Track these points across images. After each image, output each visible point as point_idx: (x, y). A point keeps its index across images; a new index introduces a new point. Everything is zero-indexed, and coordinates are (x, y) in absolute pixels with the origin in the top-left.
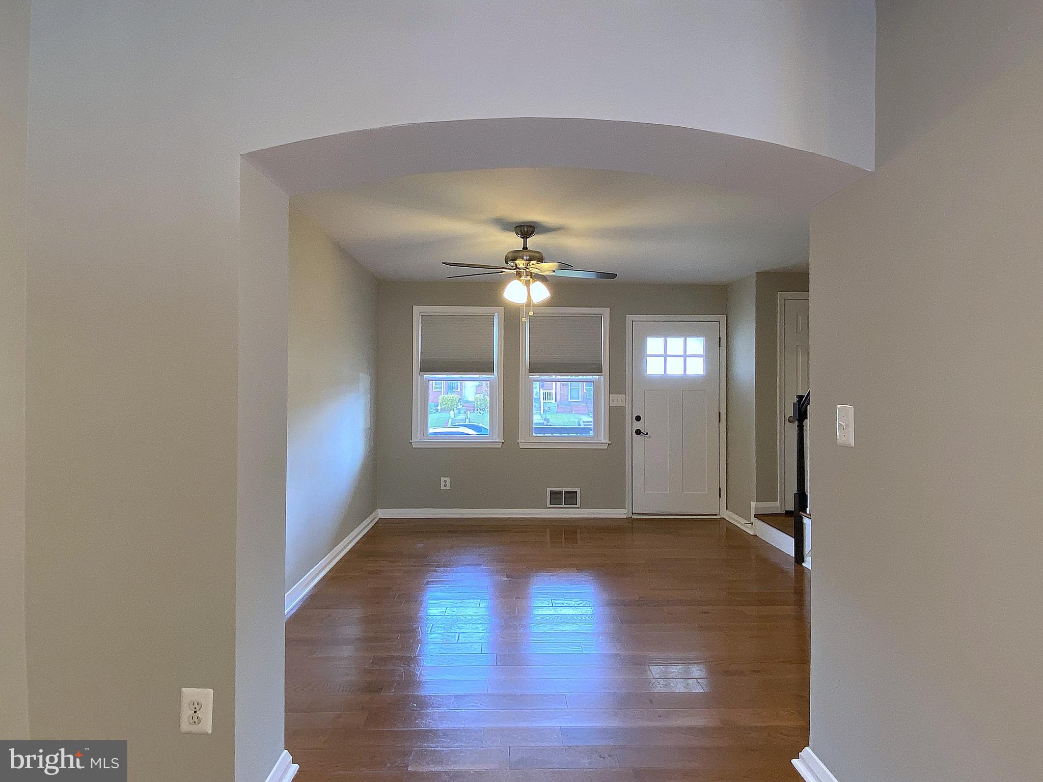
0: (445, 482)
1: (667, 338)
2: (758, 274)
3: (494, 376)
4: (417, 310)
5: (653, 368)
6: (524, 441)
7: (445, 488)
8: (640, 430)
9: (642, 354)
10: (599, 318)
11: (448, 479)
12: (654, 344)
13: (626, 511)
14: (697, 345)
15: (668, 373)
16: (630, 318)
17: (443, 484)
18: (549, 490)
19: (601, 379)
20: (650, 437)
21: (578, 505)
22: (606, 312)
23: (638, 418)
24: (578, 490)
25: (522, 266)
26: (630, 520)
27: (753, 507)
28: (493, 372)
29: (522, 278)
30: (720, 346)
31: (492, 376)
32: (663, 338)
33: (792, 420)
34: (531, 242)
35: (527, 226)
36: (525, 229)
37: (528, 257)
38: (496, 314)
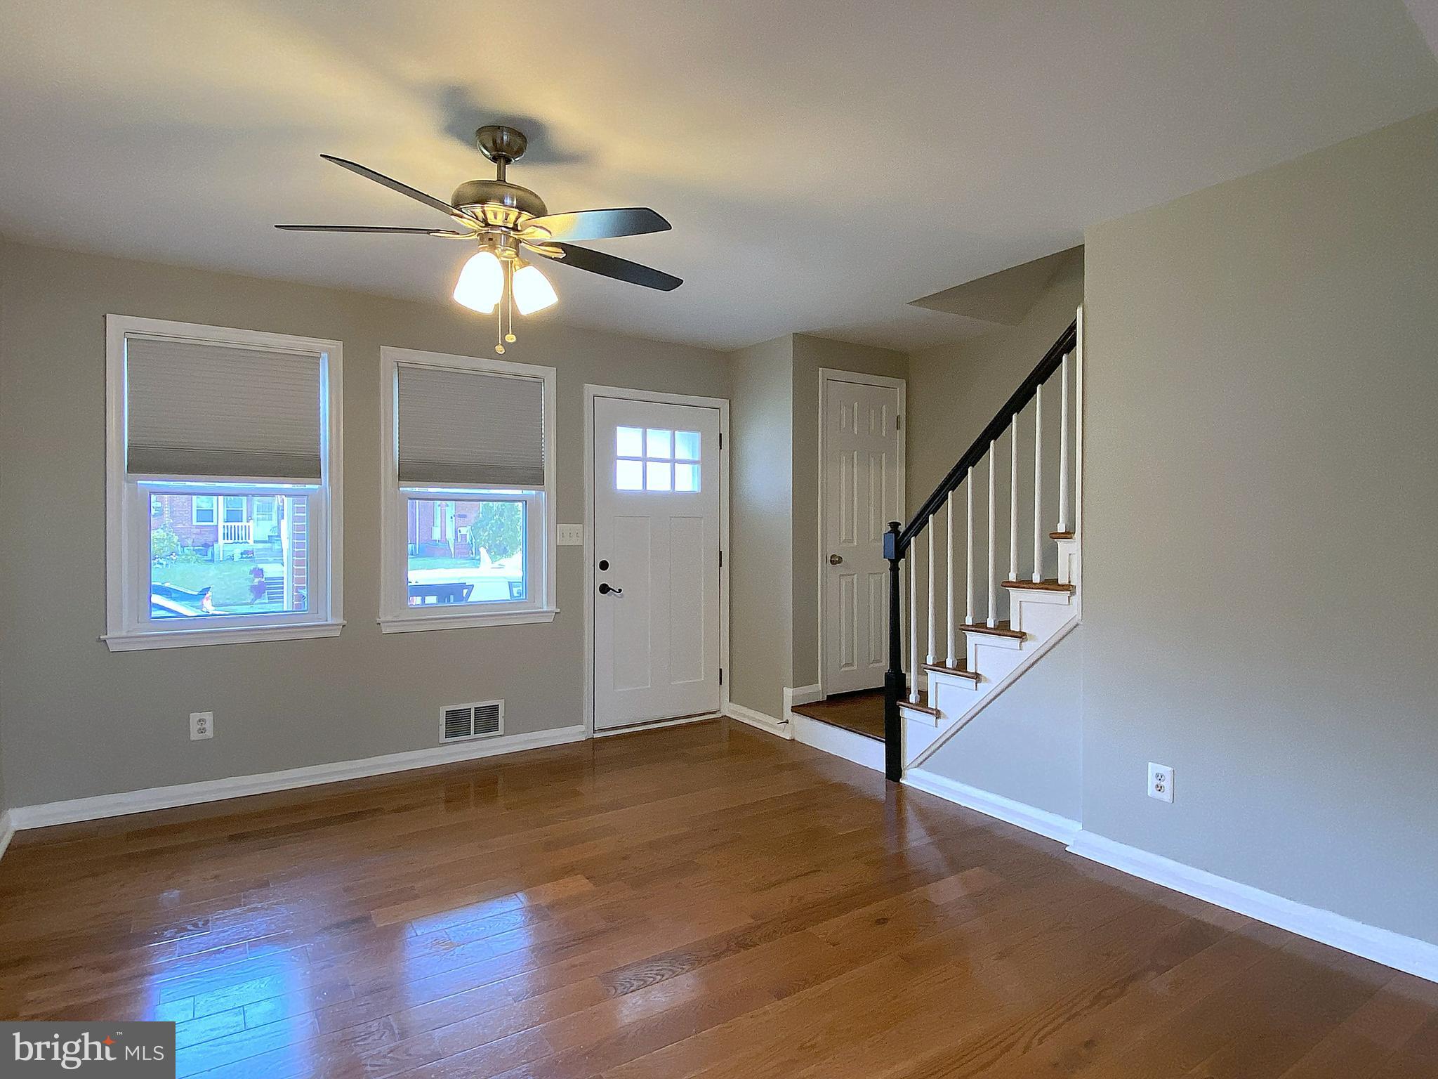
0: (202, 724)
1: (648, 430)
2: (797, 335)
3: (320, 488)
4: (117, 325)
5: (627, 478)
6: (389, 619)
7: (201, 736)
8: (607, 585)
9: (609, 456)
10: (538, 383)
11: (208, 716)
12: (627, 439)
13: (582, 728)
14: (687, 445)
15: (649, 487)
16: (590, 389)
17: (194, 727)
18: (443, 709)
19: (543, 497)
20: (622, 596)
21: (501, 731)
22: (550, 374)
23: (604, 565)
24: (501, 703)
25: (499, 222)
26: (594, 743)
27: (789, 695)
28: (320, 477)
29: (496, 251)
30: (721, 448)
31: (317, 487)
32: (641, 430)
33: (835, 560)
34: (514, 174)
35: (512, 131)
36: (505, 138)
37: (513, 201)
38: (324, 355)
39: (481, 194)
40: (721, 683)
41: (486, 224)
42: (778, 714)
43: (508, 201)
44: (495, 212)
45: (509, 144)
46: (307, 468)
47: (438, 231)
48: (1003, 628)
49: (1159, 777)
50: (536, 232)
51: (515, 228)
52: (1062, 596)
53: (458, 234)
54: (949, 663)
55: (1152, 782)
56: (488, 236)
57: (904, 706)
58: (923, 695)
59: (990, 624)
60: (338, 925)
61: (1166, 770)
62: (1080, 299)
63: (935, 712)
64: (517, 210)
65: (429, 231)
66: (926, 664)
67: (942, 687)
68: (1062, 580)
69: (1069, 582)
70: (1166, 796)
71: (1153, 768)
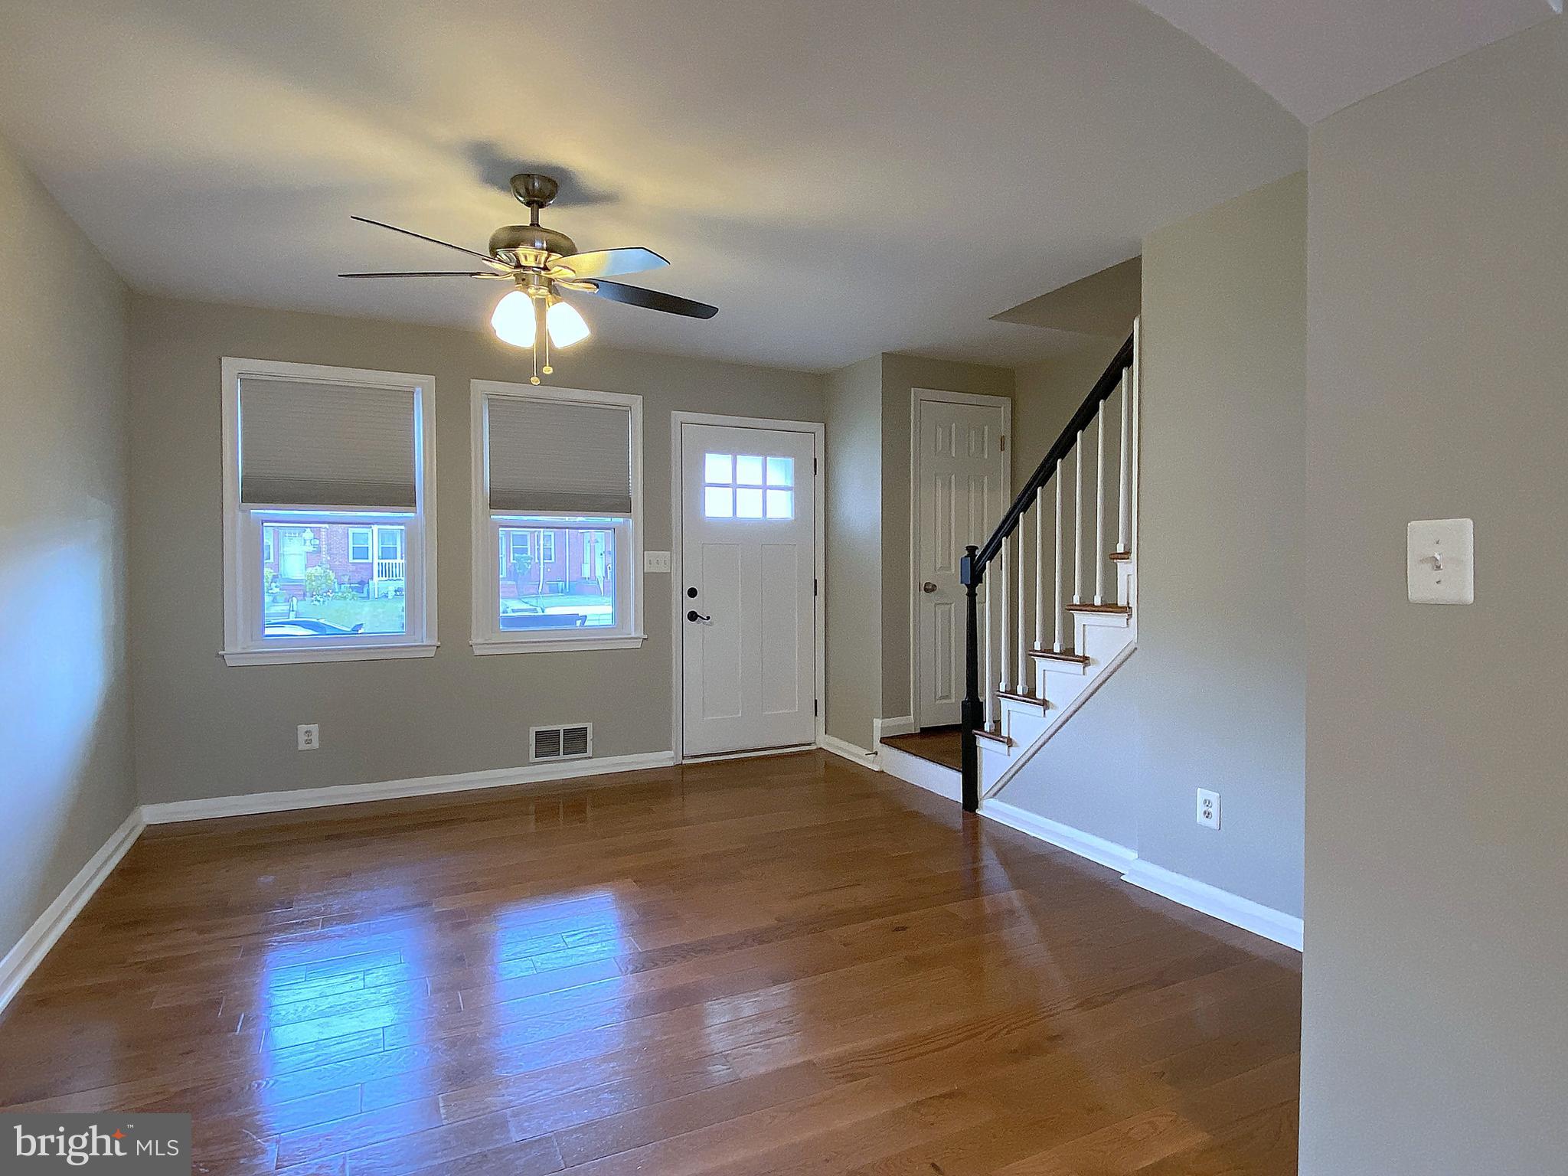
0: (308, 735)
1: (738, 456)
2: (886, 356)
3: (417, 514)
4: (232, 368)
5: (716, 505)
6: (482, 642)
7: (308, 747)
8: (696, 613)
9: (699, 485)
10: (624, 412)
11: (314, 728)
12: (716, 466)
13: (671, 754)
14: (780, 471)
15: (739, 514)
16: (678, 416)
17: (302, 738)
18: (533, 730)
19: (630, 524)
20: (711, 624)
21: (589, 753)
22: (636, 402)
23: (692, 593)
24: (589, 726)
25: (531, 262)
26: (681, 769)
27: (879, 726)
28: (415, 506)
29: (529, 290)
30: (815, 474)
31: (413, 515)
32: (730, 456)
33: (930, 588)
34: (549, 217)
35: (541, 178)
36: (536, 184)
37: (543, 244)
38: (418, 389)
39: (514, 238)
40: (816, 715)
41: (518, 266)
42: (867, 744)
43: (538, 244)
44: (528, 255)
45: (541, 190)
46: (400, 496)
47: (478, 274)
48: (1068, 654)
49: (1207, 803)
50: (561, 269)
51: (545, 268)
52: (1119, 620)
53: (498, 275)
54: (1020, 691)
55: (1201, 809)
56: (522, 276)
57: (980, 735)
58: (997, 723)
59: (1057, 649)
60: (402, 909)
61: (1214, 797)
62: (1136, 310)
63: (1006, 741)
64: (547, 252)
65: (472, 274)
66: (999, 691)
67: (1017, 717)
68: (1121, 602)
69: (1128, 604)
70: (1213, 823)
71: (1202, 794)
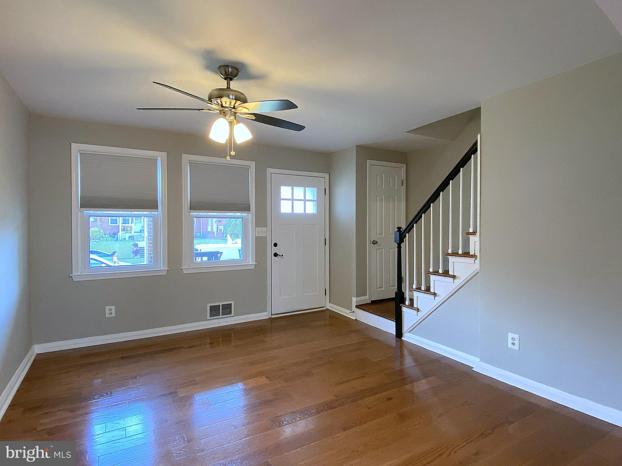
0: (110, 311)
1: (294, 187)
2: (357, 146)
4: (76, 147)
5: (285, 208)
6: (187, 268)
7: (110, 316)
8: (277, 253)
9: (278, 199)
10: (247, 168)
11: (113, 307)
12: (285, 191)
13: (266, 313)
14: (311, 193)
15: (295, 212)
16: (270, 170)
17: (107, 312)
18: (209, 305)
19: (250, 216)
20: (283, 258)
21: (232, 315)
22: (253, 164)
23: (276, 245)
24: (233, 303)
25: (227, 105)
26: (271, 320)
27: (354, 300)
28: (158, 209)
29: (226, 117)
30: (325, 194)
31: (157, 213)
32: (291, 187)
33: (375, 243)
34: (235, 85)
35: (232, 67)
36: (230, 70)
37: (233, 96)
38: (159, 158)
39: (220, 94)
40: (326, 295)
41: (222, 106)
42: (350, 308)
43: (231, 97)
44: (226, 101)
45: (231, 73)
46: (152, 205)
47: (202, 109)
48: (446, 273)
49: (513, 339)
50: (243, 109)
51: (234, 108)
52: (471, 260)
53: (211, 110)
54: (423, 288)
55: (510, 341)
56: (223, 112)
57: (403, 306)
58: (412, 300)
59: (440, 271)
61: (516, 336)
62: (478, 131)
63: (416, 309)
64: (235, 100)
65: (199, 110)
66: (413, 288)
67: (420, 298)
68: (472, 253)
69: (475, 254)
70: (516, 348)
71: (510, 335)
